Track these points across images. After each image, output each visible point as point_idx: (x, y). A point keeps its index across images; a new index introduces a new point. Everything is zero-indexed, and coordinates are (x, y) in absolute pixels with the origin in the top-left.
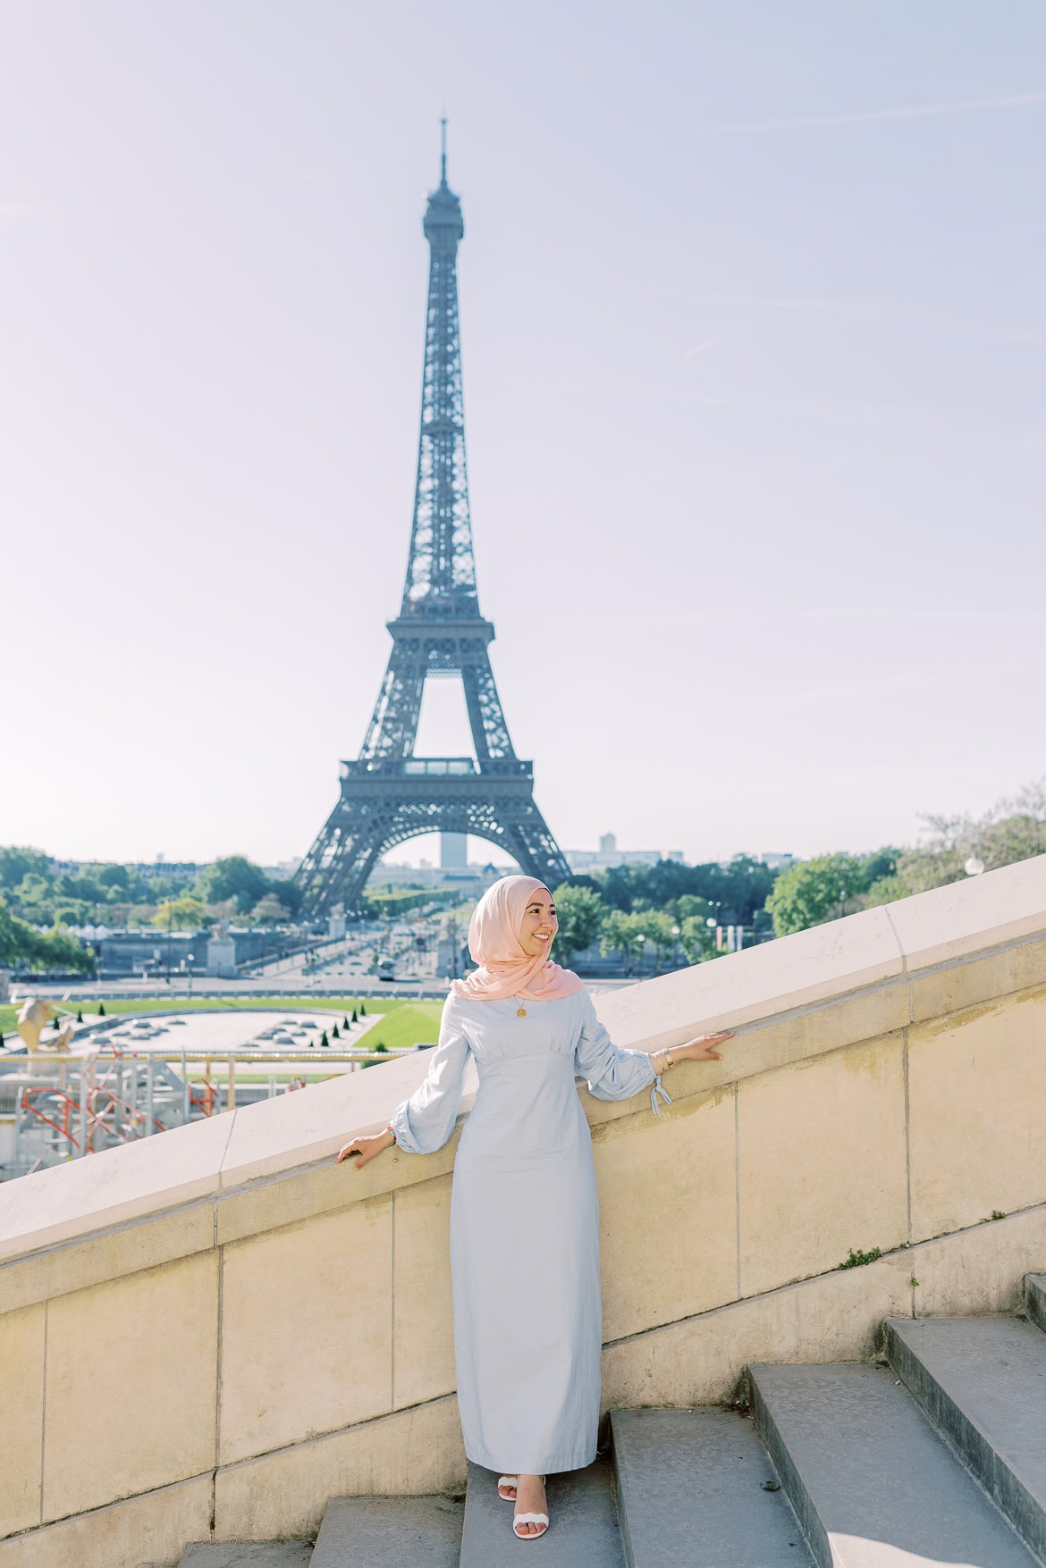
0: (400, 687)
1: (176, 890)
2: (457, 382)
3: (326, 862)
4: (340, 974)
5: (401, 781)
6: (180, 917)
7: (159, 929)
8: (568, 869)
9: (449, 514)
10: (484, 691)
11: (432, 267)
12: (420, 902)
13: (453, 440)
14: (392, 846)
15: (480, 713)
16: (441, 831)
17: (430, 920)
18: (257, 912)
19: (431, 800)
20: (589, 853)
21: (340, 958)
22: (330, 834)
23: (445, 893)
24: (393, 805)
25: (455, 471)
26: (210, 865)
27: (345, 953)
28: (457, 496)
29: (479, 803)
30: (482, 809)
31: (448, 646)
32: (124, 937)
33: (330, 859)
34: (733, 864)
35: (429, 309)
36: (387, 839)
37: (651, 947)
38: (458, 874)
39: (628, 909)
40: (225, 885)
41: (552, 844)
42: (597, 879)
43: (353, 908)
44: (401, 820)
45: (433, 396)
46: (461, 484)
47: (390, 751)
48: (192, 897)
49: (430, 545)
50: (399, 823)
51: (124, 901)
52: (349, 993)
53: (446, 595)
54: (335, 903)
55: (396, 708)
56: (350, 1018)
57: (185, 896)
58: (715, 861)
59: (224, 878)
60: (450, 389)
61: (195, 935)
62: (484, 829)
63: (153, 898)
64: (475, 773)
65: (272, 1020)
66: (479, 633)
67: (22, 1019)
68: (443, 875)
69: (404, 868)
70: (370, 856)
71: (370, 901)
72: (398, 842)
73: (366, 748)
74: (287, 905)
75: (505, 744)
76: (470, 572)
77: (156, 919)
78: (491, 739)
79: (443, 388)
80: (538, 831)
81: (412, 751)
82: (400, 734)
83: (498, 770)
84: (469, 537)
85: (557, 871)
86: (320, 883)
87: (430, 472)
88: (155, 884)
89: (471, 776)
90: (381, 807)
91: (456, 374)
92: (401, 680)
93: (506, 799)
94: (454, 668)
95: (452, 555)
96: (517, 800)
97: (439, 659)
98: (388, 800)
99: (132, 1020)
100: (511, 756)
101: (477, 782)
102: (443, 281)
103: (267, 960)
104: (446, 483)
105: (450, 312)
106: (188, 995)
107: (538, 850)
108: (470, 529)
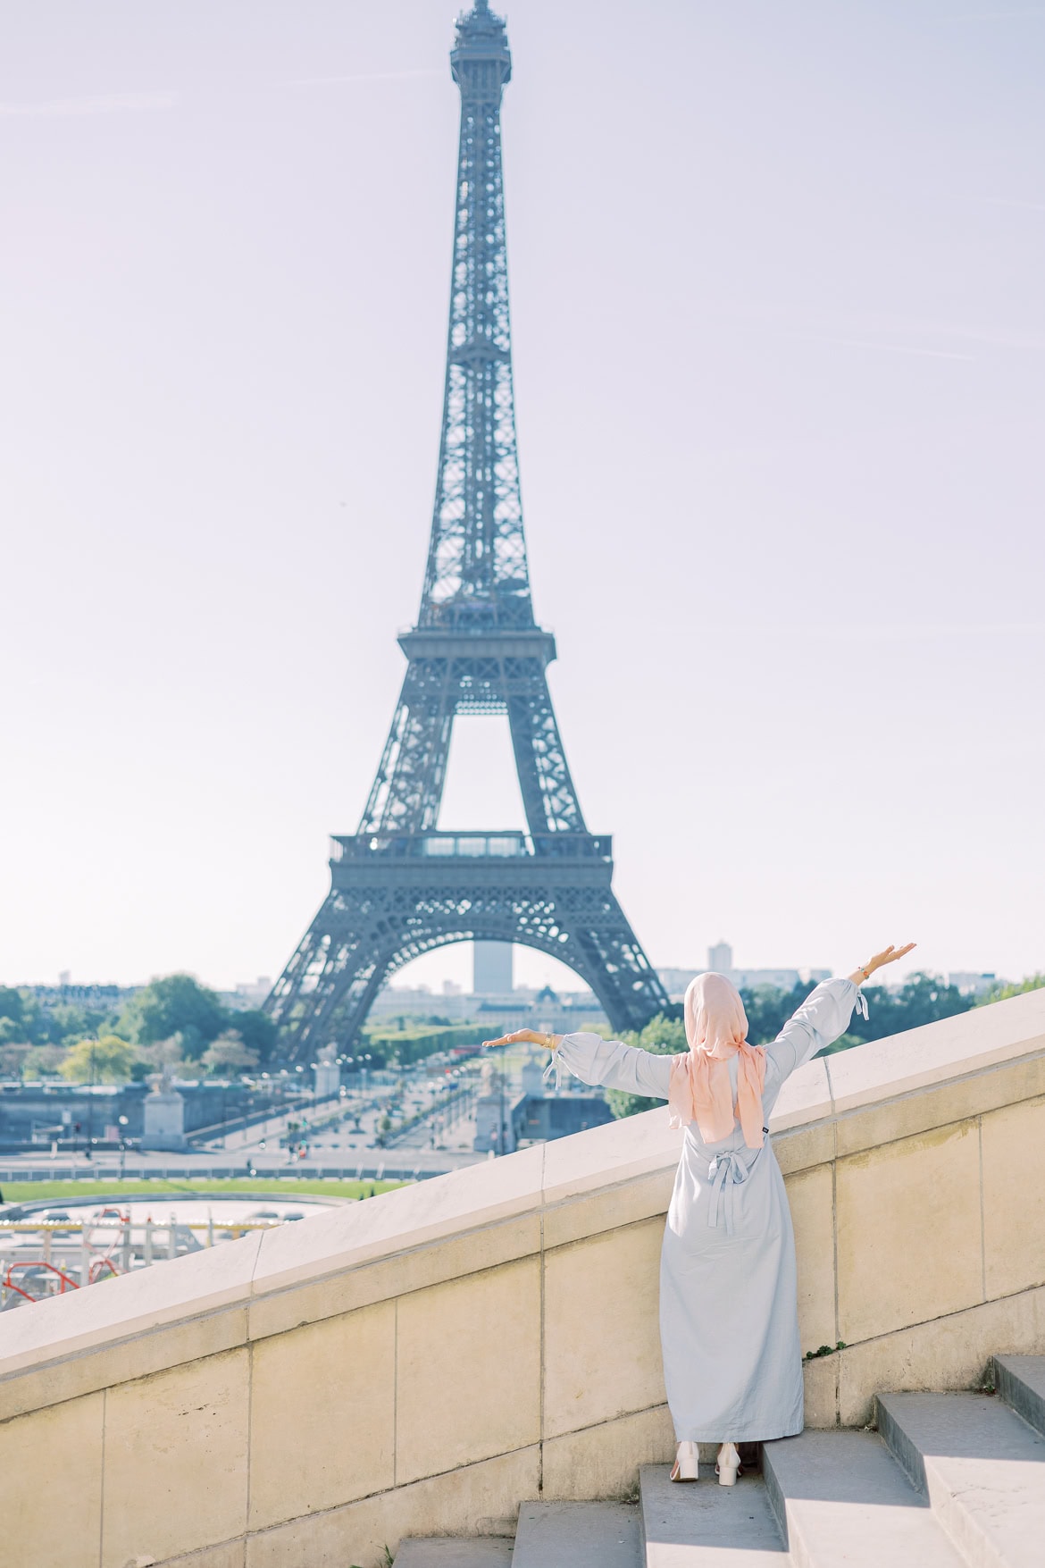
0: (417, 728)
1: (91, 1025)
2: (501, 287)
3: (311, 983)
4: (335, 1146)
5: (419, 866)
6: (99, 1063)
7: (69, 1081)
8: (664, 995)
9: (489, 478)
10: (539, 735)
11: (464, 124)
13: (494, 371)
14: (406, 960)
15: (534, 767)
16: (474, 939)
17: (463, 1069)
18: (211, 1056)
19: (463, 893)
21: (333, 1124)
22: (316, 944)
23: (481, 1030)
24: (408, 899)
25: (498, 416)
26: (139, 987)
27: (341, 1116)
28: (501, 452)
29: (533, 898)
30: (537, 907)
32: (18, 1093)
33: (315, 980)
34: (907, 989)
35: (460, 183)
36: (398, 950)
38: (500, 1003)
40: (164, 1017)
41: (640, 958)
43: (349, 1052)
44: (420, 921)
45: (466, 308)
46: (507, 435)
47: (403, 822)
48: (114, 1034)
49: (462, 523)
50: (416, 927)
51: (18, 1041)
52: (351, 1173)
53: (486, 594)
54: (325, 1045)
55: (412, 758)
57: (105, 1033)
59: (162, 1007)
60: (490, 297)
61: (121, 1090)
62: (540, 935)
63: (59, 1034)
64: (527, 853)
66: (533, 650)
68: (477, 1005)
69: (421, 992)
70: (373, 975)
71: (373, 1042)
72: (414, 956)
73: (368, 817)
74: (252, 1047)
75: (571, 810)
76: (520, 561)
77: (64, 1067)
78: (550, 804)
79: (480, 297)
80: (619, 940)
81: (435, 822)
82: (417, 797)
83: (560, 850)
84: (518, 510)
85: (647, 998)
86: (301, 1015)
87: (462, 416)
88: (61, 1015)
89: (521, 858)
90: (389, 904)
91: (499, 276)
92: (419, 717)
93: (573, 892)
94: (497, 700)
95: (493, 536)
96: (589, 893)
97: (474, 688)
98: (400, 893)
99: (42, 1209)
100: (578, 829)
101: (530, 866)
102: (480, 143)
103: (229, 1127)
104: (484, 434)
105: (490, 187)
106: (119, 1175)
107: (620, 967)
108: (519, 499)
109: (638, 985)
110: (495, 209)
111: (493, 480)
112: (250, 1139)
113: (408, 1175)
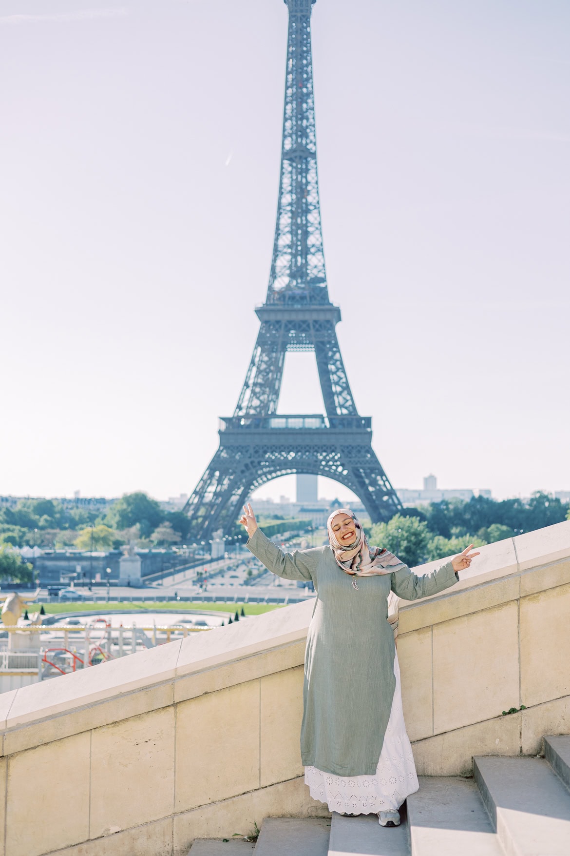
0: (266, 359)
1: (92, 519)
2: (311, 117)
3: (209, 497)
4: (222, 585)
5: (267, 434)
6: (96, 540)
7: (79, 550)
8: (400, 503)
9: (304, 222)
10: (331, 362)
11: (290, 27)
12: (281, 530)
13: (307, 163)
14: (260, 484)
15: (329, 380)
16: (297, 473)
17: (291, 543)
18: (155, 536)
19: (291, 449)
20: (416, 491)
21: (221, 573)
22: (211, 475)
23: (301, 522)
24: (261, 452)
25: (309, 188)
26: (117, 499)
27: (225, 568)
28: (311, 208)
29: (329, 451)
30: (331, 456)
32: (53, 555)
33: (211, 495)
34: (532, 500)
35: (288, 60)
36: (256, 479)
38: (311, 507)
39: (448, 536)
40: (130, 515)
41: (387, 483)
42: (423, 511)
43: (229, 534)
44: (267, 464)
45: (292, 129)
46: (314, 198)
47: (258, 410)
48: (104, 524)
49: (290, 247)
50: (265, 466)
51: (53, 528)
52: (231, 599)
53: (303, 286)
54: (216, 530)
55: (263, 375)
56: (233, 618)
57: (99, 524)
58: (518, 497)
59: (129, 509)
60: (305, 123)
61: (107, 554)
62: (332, 471)
63: (74, 524)
64: (326, 426)
66: (329, 316)
67: (4, 610)
68: (299, 509)
69: (268, 502)
70: (242, 493)
72: (264, 482)
73: (239, 407)
74: (178, 531)
75: (349, 403)
76: (321, 268)
77: (77, 542)
78: (338, 400)
79: (299, 122)
80: (375, 473)
81: (275, 410)
82: (266, 396)
83: (343, 425)
84: (320, 239)
85: (390, 505)
86: (204, 514)
87: (290, 188)
88: (75, 514)
89: (322, 429)
90: (251, 454)
91: (310, 111)
92: (267, 353)
93: (350, 448)
94: (309, 344)
95: (307, 254)
96: (359, 448)
97: (297, 337)
98: (257, 448)
99: (65, 618)
100: (353, 414)
101: (327, 434)
102: (299, 37)
103: (165, 574)
104: (302, 197)
105: (305, 62)
106: (107, 600)
107: (376, 488)
108: (321, 233)
109: (385, 498)
110: (307, 73)
111: (306, 223)
112: (176, 581)
113: (262, 600)
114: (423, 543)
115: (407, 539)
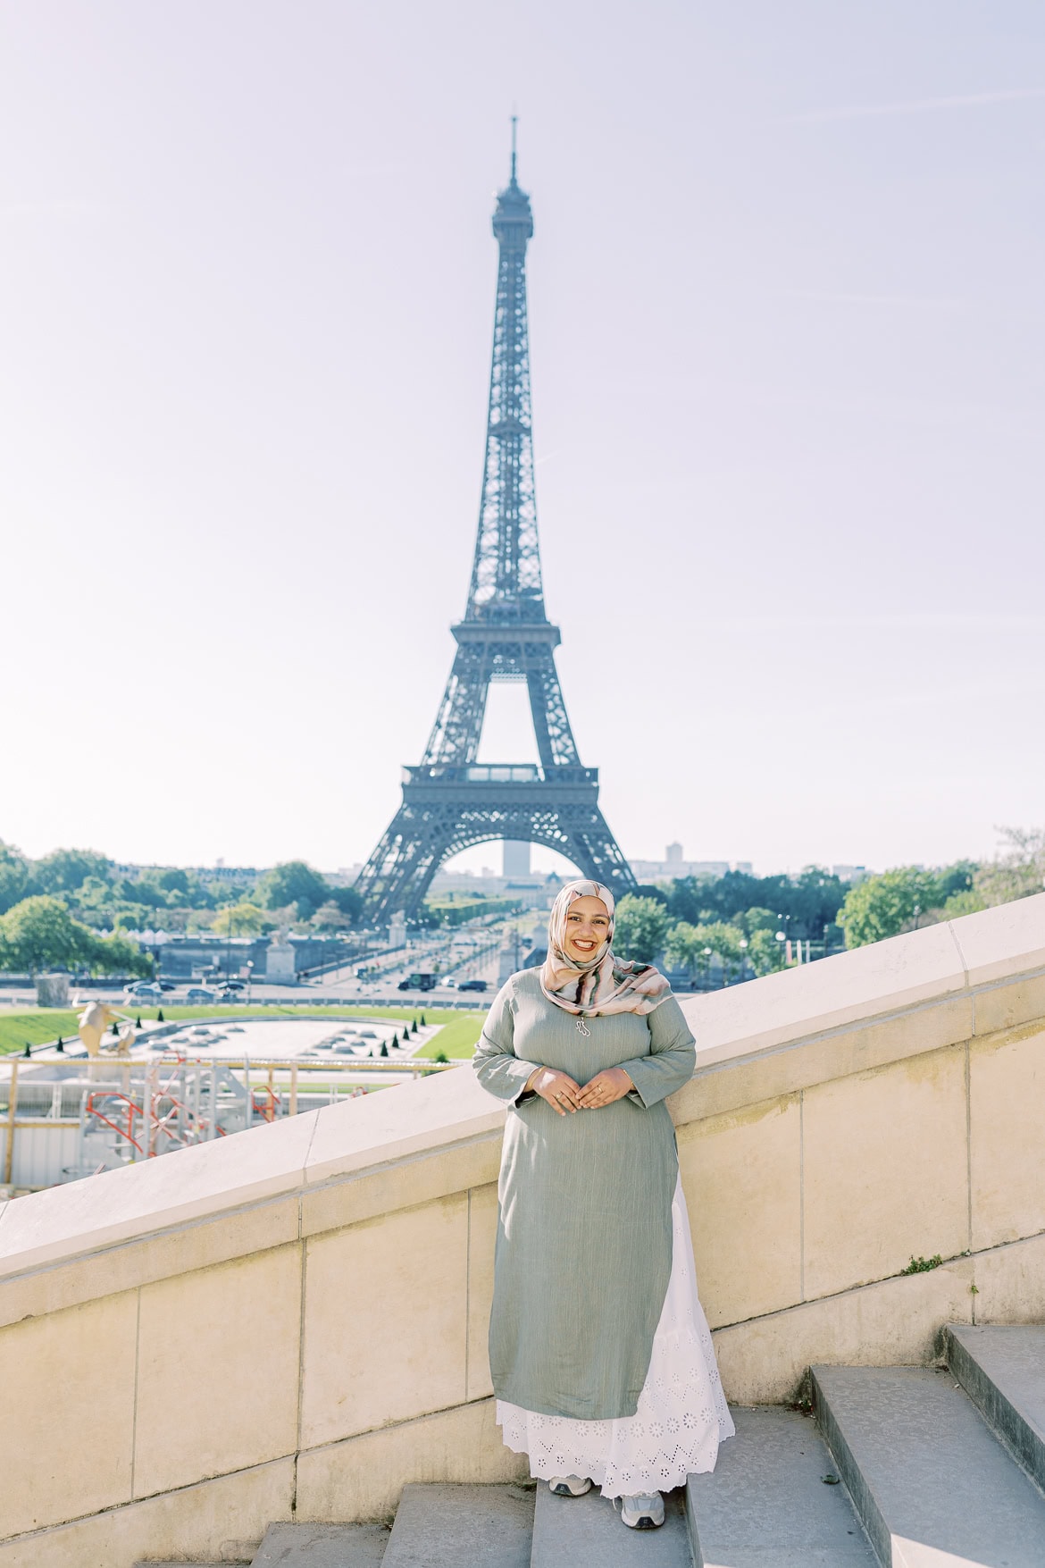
0: (464, 691)
1: (236, 894)
2: (525, 382)
3: (387, 869)
5: (464, 788)
6: (239, 923)
7: (218, 935)
8: (634, 879)
9: (515, 517)
10: (549, 697)
11: (501, 267)
12: (482, 911)
13: (520, 441)
14: (454, 853)
15: (544, 719)
16: (504, 839)
17: (492, 930)
18: (317, 919)
19: (494, 807)
20: (655, 863)
22: (391, 840)
23: (507, 902)
24: (456, 811)
25: (522, 473)
26: (270, 870)
28: (524, 498)
29: (543, 811)
30: (546, 817)
31: (513, 650)
32: (183, 942)
33: (392, 865)
34: (803, 877)
35: (497, 309)
36: (449, 846)
37: (717, 960)
38: (520, 883)
39: (694, 921)
40: (285, 891)
41: (618, 854)
42: (663, 890)
43: (414, 916)
44: (464, 826)
45: (501, 397)
46: (528, 486)
47: (453, 757)
48: (251, 903)
49: (497, 548)
50: (461, 830)
51: (184, 906)
53: (512, 598)
54: (396, 911)
55: (460, 713)
56: (410, 1028)
57: (245, 902)
58: (785, 872)
59: (284, 884)
60: (517, 389)
61: (254, 941)
62: (547, 837)
63: (212, 904)
64: (539, 779)
65: (329, 1030)
66: (545, 638)
67: (83, 1022)
68: (505, 884)
69: (467, 875)
70: (432, 863)
71: (431, 910)
72: (460, 850)
73: (429, 754)
74: (347, 912)
75: (570, 750)
76: (536, 575)
77: (215, 925)
78: (556, 746)
79: (511, 389)
80: (603, 840)
81: (475, 757)
82: (463, 740)
83: (562, 778)
84: (535, 539)
85: (622, 881)
86: (381, 890)
87: (497, 473)
88: (215, 889)
89: (535, 783)
90: (443, 814)
91: (524, 375)
92: (464, 684)
93: (571, 807)
94: (519, 673)
95: (518, 558)
96: (582, 807)
97: (504, 664)
98: (451, 806)
100: (576, 763)
101: (541, 789)
102: (511, 281)
103: (327, 968)
104: (512, 485)
105: (518, 312)
106: (247, 1002)
107: (603, 859)
108: (536, 532)
109: (616, 872)
110: (521, 326)
111: (518, 519)
112: (341, 977)
113: (449, 1004)
114: (661, 932)
115: (640, 925)
